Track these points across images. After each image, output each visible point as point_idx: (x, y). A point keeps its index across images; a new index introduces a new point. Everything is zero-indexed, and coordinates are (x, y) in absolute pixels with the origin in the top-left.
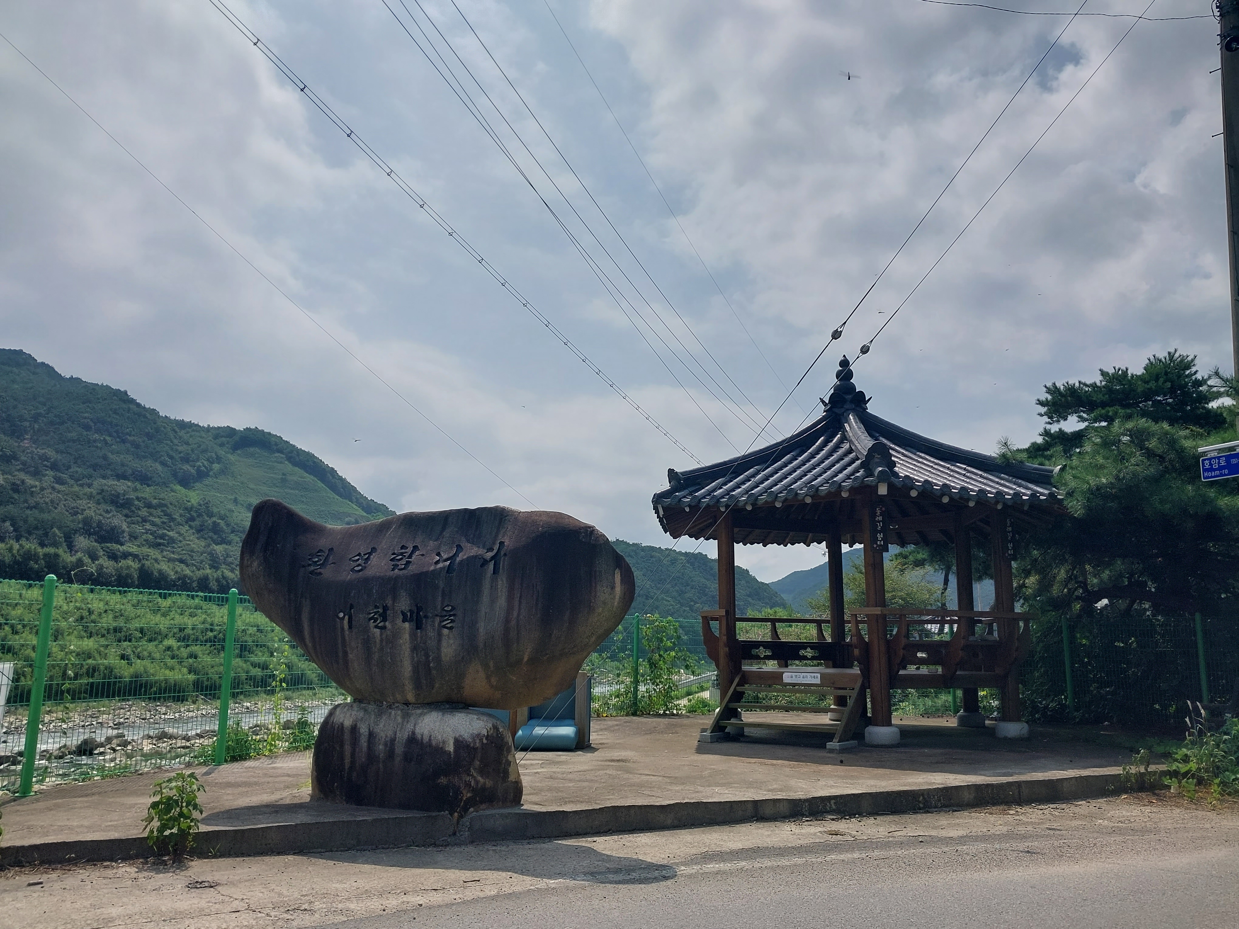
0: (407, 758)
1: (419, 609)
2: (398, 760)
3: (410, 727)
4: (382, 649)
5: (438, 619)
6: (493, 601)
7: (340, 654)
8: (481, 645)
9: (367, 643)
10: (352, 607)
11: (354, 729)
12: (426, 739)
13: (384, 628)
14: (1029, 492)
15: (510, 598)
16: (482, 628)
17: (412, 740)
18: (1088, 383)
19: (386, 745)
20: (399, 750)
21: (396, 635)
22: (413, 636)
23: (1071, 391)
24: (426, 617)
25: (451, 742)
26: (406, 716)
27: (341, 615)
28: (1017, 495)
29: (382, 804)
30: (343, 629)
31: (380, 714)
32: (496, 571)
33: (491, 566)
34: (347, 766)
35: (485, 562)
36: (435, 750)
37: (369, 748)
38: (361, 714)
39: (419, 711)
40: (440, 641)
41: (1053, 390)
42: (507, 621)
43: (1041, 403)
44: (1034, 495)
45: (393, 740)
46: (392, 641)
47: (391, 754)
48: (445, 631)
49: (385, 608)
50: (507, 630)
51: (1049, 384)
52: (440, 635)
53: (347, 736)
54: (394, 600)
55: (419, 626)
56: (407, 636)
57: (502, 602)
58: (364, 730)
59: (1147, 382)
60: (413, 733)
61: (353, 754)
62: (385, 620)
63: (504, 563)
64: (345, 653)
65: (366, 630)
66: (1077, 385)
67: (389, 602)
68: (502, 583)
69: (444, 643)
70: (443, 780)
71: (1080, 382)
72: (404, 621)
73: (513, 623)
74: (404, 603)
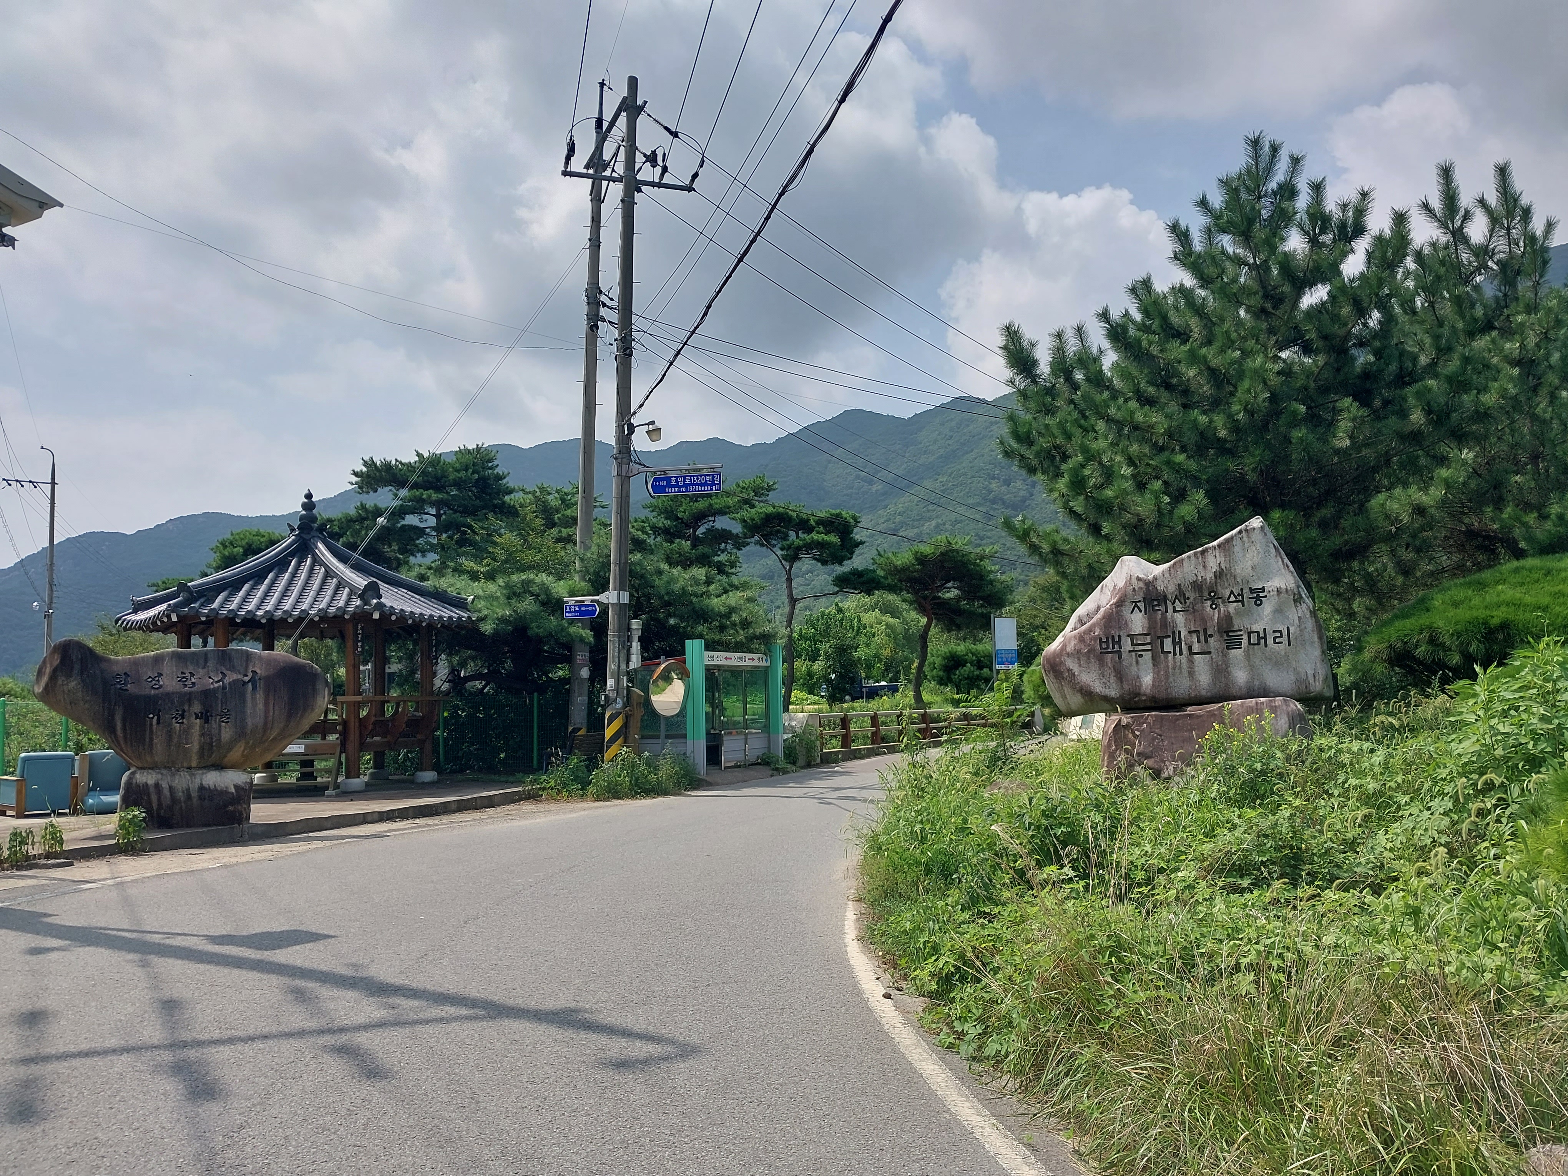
0: (201, 798)
1: (207, 711)
2: (195, 801)
3: (197, 781)
4: (180, 736)
5: (219, 717)
6: (254, 706)
7: (147, 740)
8: (249, 732)
9: (170, 734)
10: (160, 711)
11: (157, 785)
12: (212, 787)
13: (182, 723)
14: (456, 616)
15: (266, 704)
16: (250, 722)
17: (202, 788)
18: (403, 461)
19: (183, 792)
20: (194, 794)
21: (190, 727)
22: (202, 727)
23: (387, 466)
24: (211, 716)
25: (232, 787)
26: (192, 775)
27: (151, 716)
28: (450, 618)
29: (188, 826)
30: (151, 725)
31: (173, 775)
32: (254, 688)
33: (250, 684)
34: (155, 808)
35: (245, 683)
36: (224, 793)
37: (171, 795)
38: (160, 776)
39: (200, 772)
40: (220, 730)
41: (370, 464)
42: (266, 717)
43: (355, 474)
44: (460, 618)
45: (188, 790)
46: (187, 731)
47: (189, 797)
48: (223, 724)
49: (184, 711)
50: (266, 723)
51: (367, 458)
52: (220, 726)
53: (152, 790)
54: (190, 705)
55: (207, 721)
56: (198, 728)
57: (261, 706)
58: (164, 785)
59: (458, 471)
60: (202, 784)
61: (159, 800)
62: (183, 718)
63: (260, 685)
64: (151, 740)
65: (170, 724)
66: (393, 462)
67: (186, 708)
68: (260, 696)
69: (223, 731)
70: (231, 808)
71: (396, 460)
72: (196, 719)
73: (270, 718)
74: (197, 708)
